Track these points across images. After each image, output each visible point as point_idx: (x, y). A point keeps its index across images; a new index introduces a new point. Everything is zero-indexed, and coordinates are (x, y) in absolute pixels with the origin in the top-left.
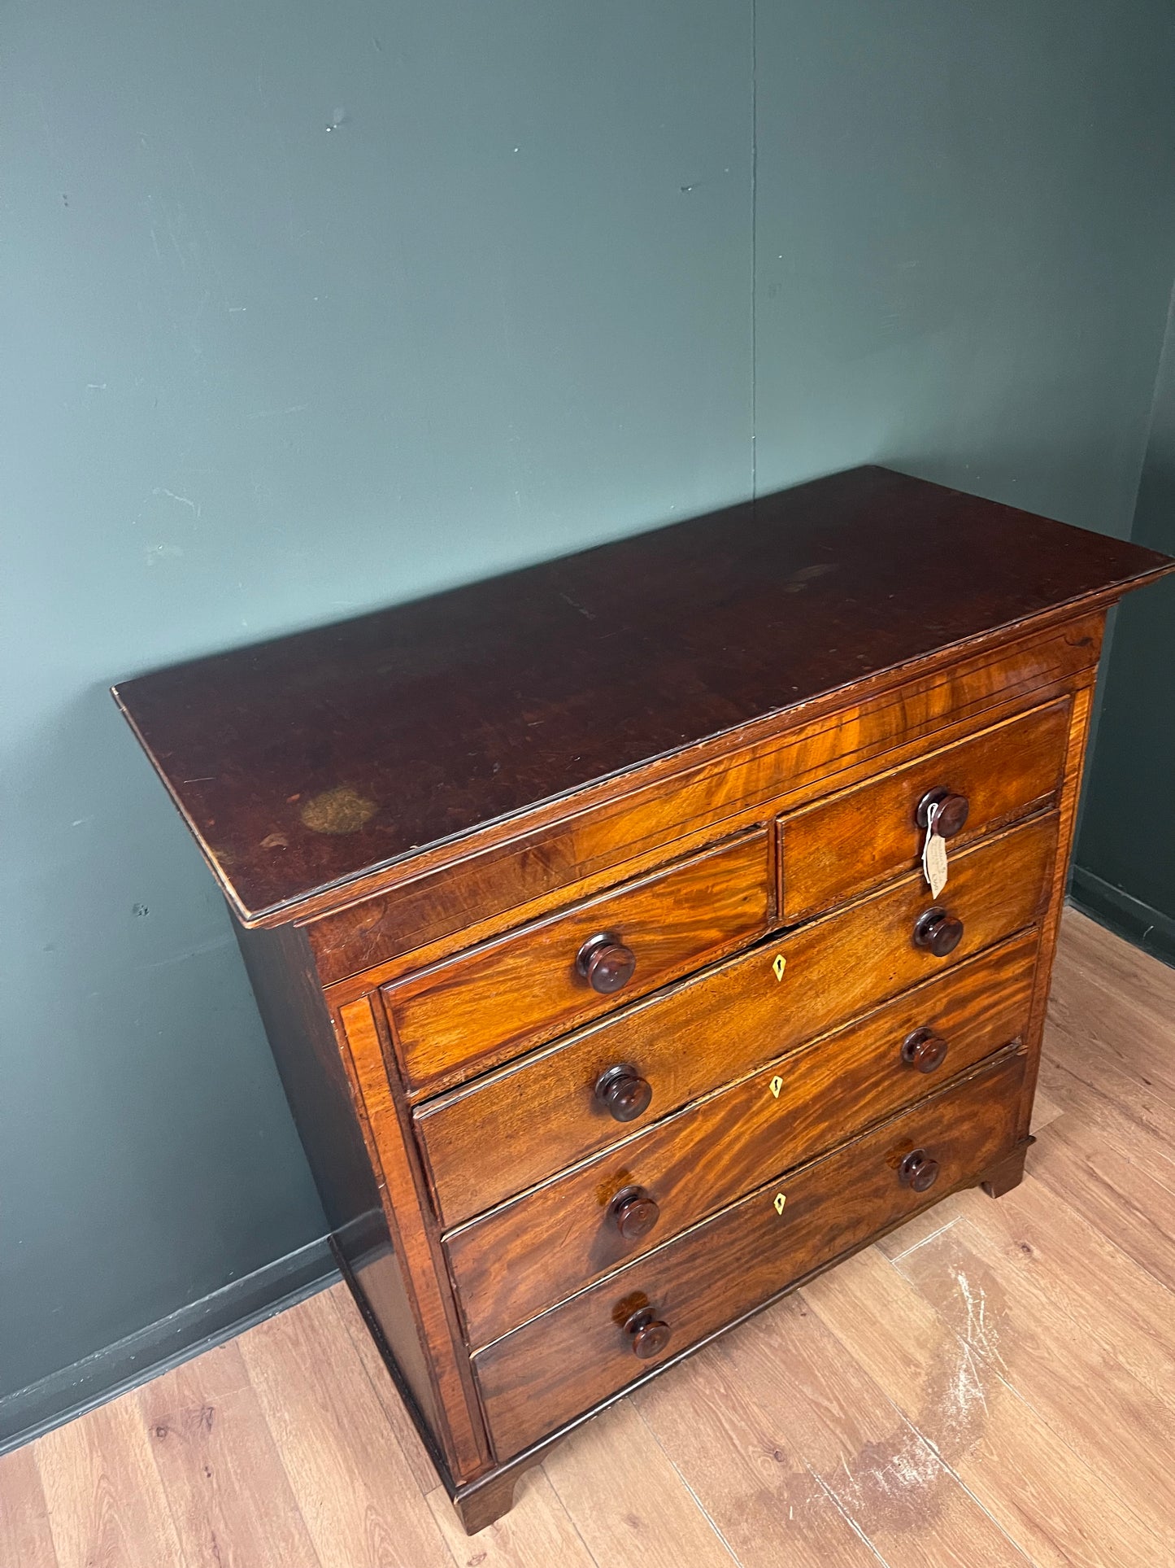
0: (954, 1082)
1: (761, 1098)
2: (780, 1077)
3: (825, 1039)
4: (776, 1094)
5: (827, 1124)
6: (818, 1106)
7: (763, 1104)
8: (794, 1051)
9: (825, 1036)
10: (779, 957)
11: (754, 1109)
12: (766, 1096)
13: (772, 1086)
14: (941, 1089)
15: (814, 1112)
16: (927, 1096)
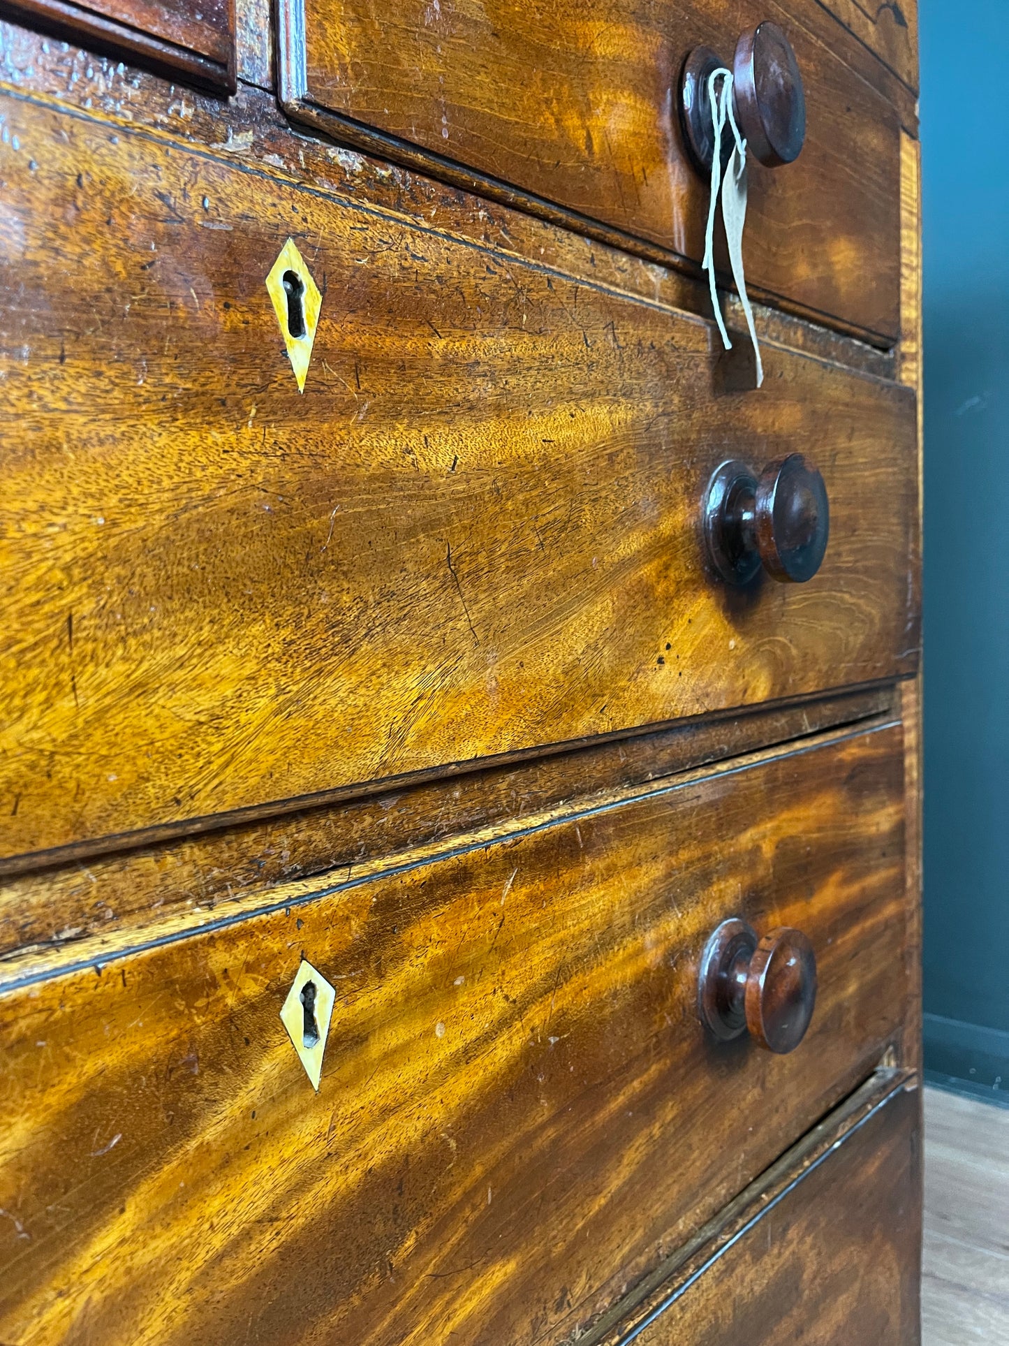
0: (809, 1154)
1: (241, 1068)
2: (327, 972)
3: (487, 844)
4: (312, 1058)
5: (511, 1267)
6: (478, 1170)
7: (251, 1114)
8: (379, 864)
9: (486, 834)
10: (290, 258)
11: (211, 1131)
12: (267, 1068)
13: (292, 1012)
14: (785, 1175)
15: (468, 1195)
16: (757, 1199)
